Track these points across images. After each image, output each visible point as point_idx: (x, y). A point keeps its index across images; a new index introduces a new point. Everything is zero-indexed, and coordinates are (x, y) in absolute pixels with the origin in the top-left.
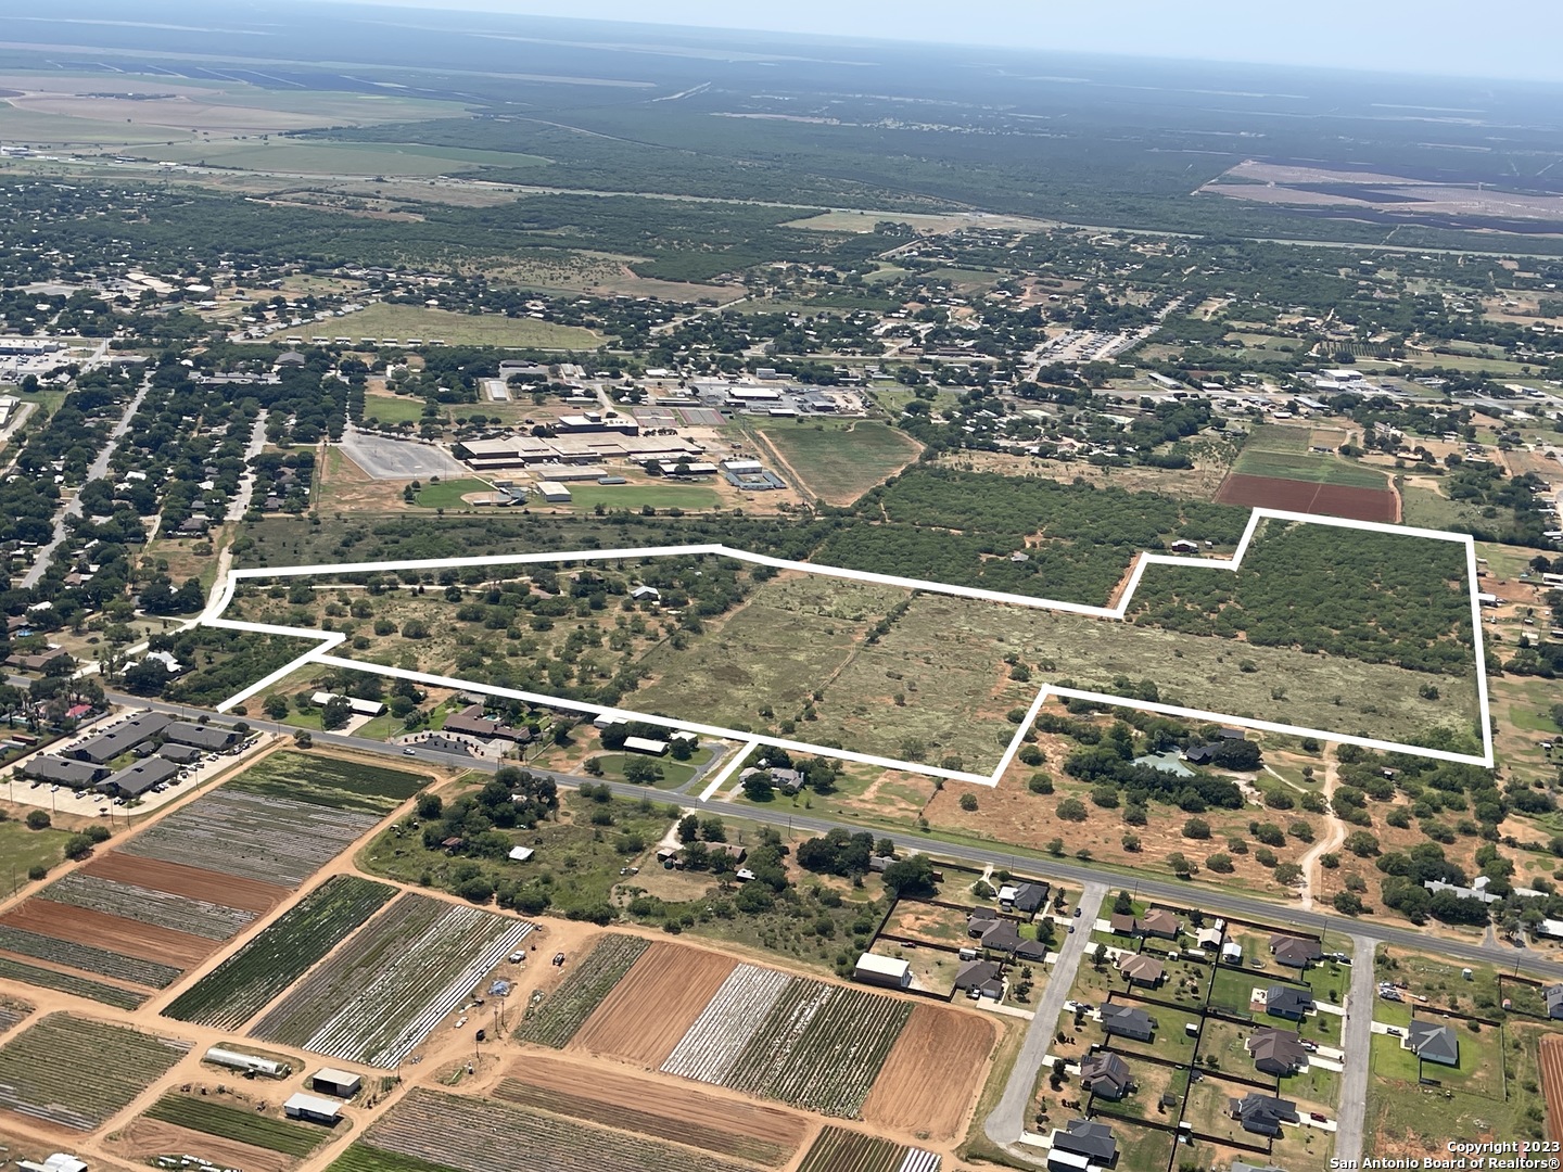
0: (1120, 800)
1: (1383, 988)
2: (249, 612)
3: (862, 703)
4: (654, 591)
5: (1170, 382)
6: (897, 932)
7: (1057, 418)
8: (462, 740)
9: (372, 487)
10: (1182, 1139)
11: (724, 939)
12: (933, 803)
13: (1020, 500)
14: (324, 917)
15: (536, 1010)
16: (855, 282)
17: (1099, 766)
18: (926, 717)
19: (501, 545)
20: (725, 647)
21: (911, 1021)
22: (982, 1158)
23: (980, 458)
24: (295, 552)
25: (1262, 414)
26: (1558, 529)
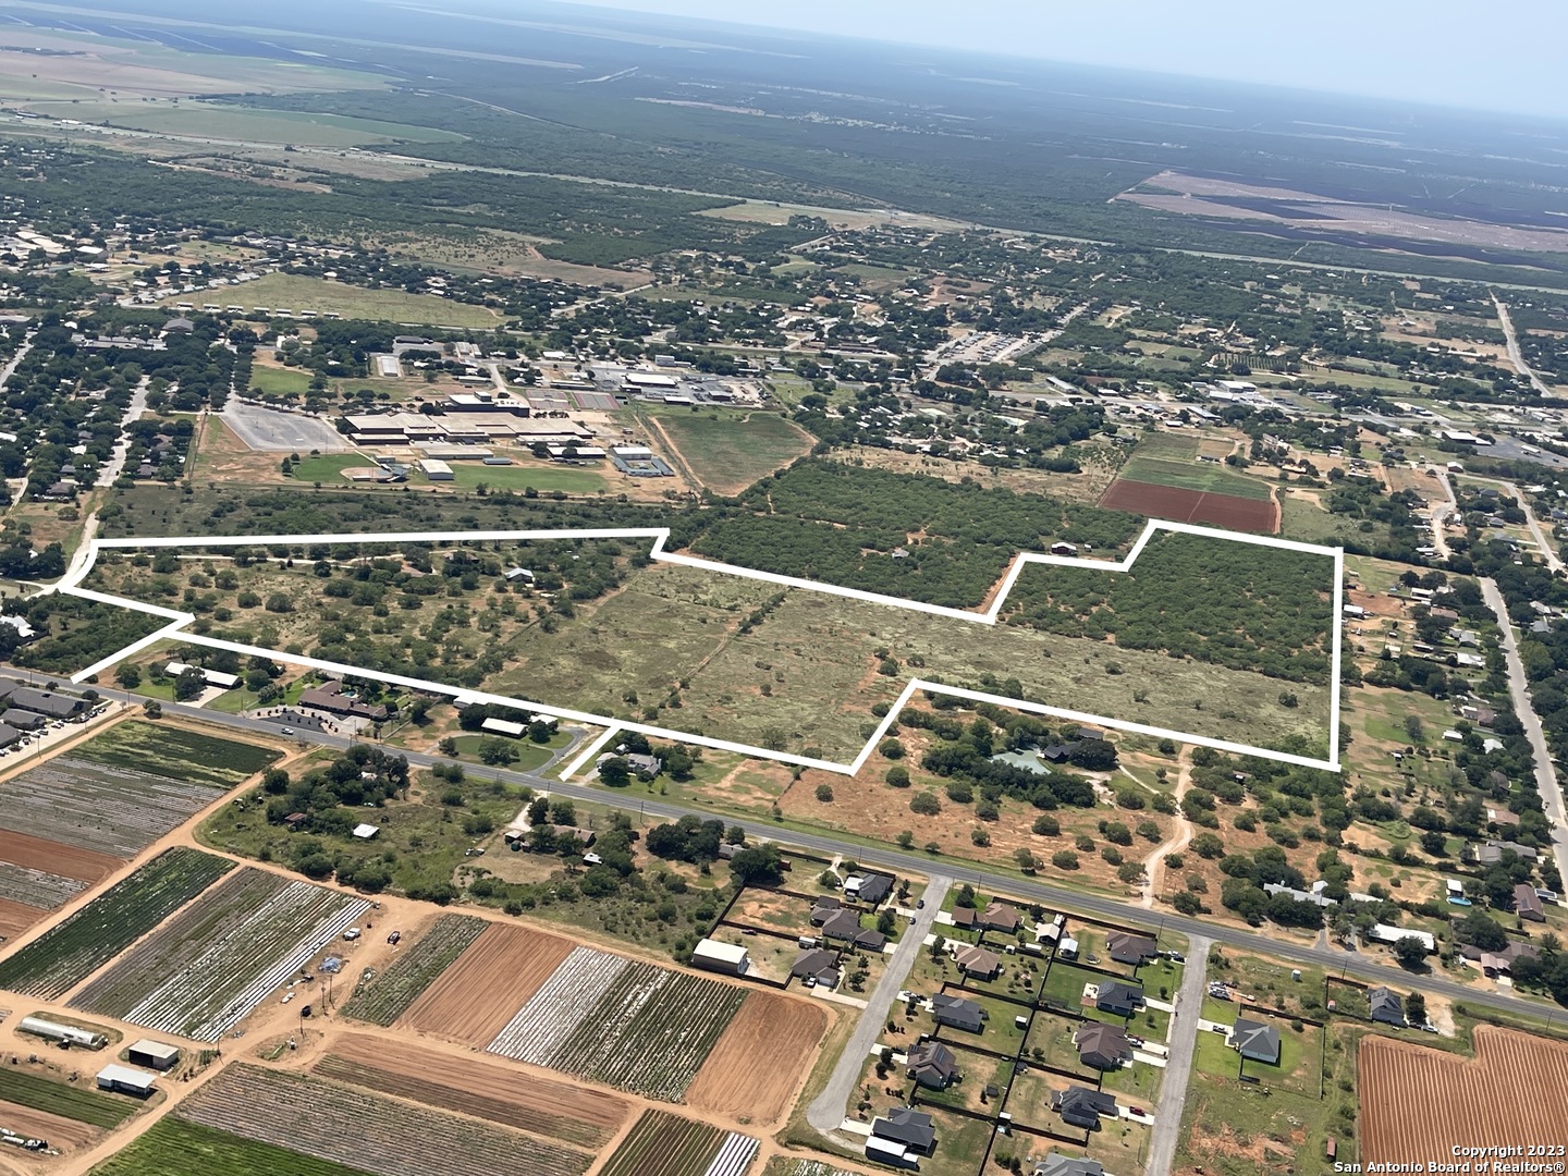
0: (974, 795)
1: (1213, 986)
2: (111, 580)
3: (727, 692)
4: (528, 573)
5: (1067, 386)
6: (739, 919)
7: (952, 417)
8: (317, 715)
9: (250, 458)
10: (1001, 1130)
11: (565, 922)
12: (789, 794)
13: (907, 497)
14: (156, 889)
15: (366, 988)
16: (764, 273)
17: (957, 761)
18: (789, 707)
19: (377, 521)
20: (595, 632)
21: (745, 1007)
22: (801, 1144)
23: (871, 454)
24: (164, 520)
25: (1154, 422)
26: (1431, 546)
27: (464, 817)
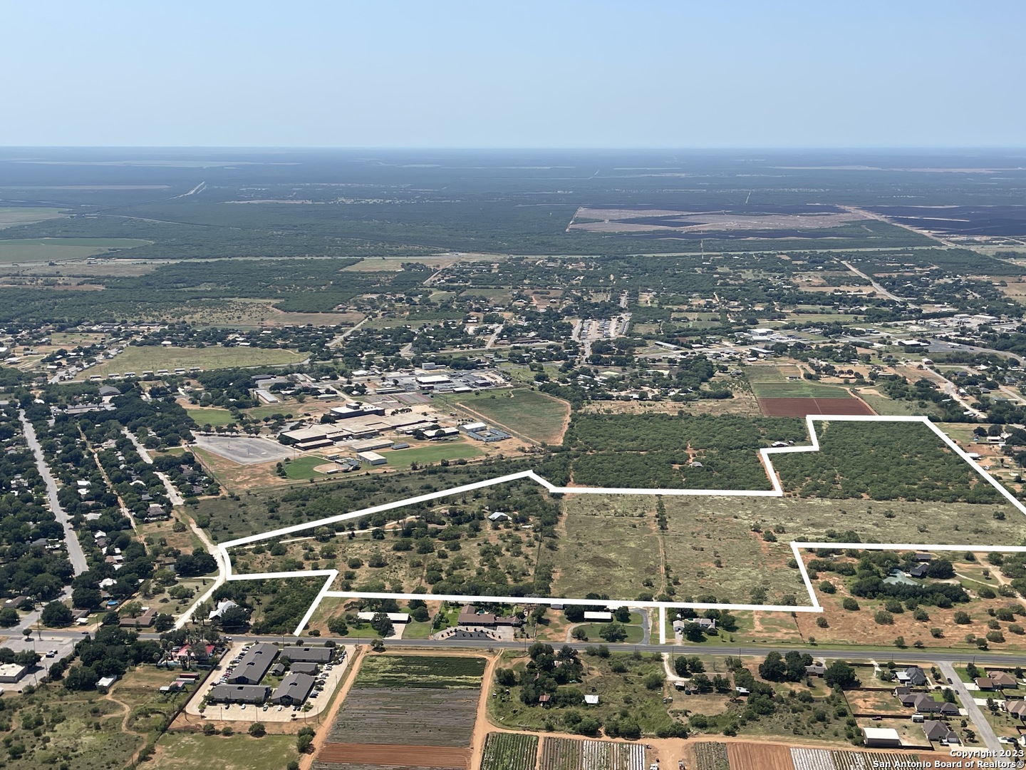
0: (902, 608)
2: (252, 566)
4: (503, 514)
7: (627, 375)
8: (478, 630)
9: (249, 471)
11: (767, 734)
12: (801, 626)
14: (508, 764)
17: (871, 588)
18: (742, 572)
23: (607, 405)
24: (243, 521)
25: (740, 360)
26: (967, 410)
27: (637, 679)
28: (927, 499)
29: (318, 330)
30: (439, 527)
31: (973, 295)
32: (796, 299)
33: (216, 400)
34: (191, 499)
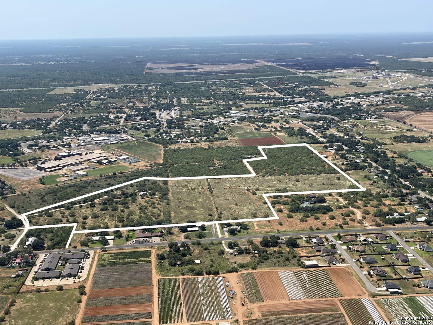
2: (39, 222)
3: (228, 207)
4: (144, 193)
5: (200, 120)
6: (301, 255)
8: (145, 239)
9: (27, 183)
10: (406, 280)
11: (268, 267)
12: (273, 226)
14: (169, 290)
15: (247, 295)
20: (179, 202)
21: (328, 273)
22: (376, 296)
23: (178, 145)
24: (30, 204)
25: (228, 124)
26: (319, 139)
27: (214, 252)
28: (310, 174)
29: (43, 120)
30: (119, 200)
31: (313, 94)
32: (245, 98)
33: (4, 153)
34: (4, 196)
